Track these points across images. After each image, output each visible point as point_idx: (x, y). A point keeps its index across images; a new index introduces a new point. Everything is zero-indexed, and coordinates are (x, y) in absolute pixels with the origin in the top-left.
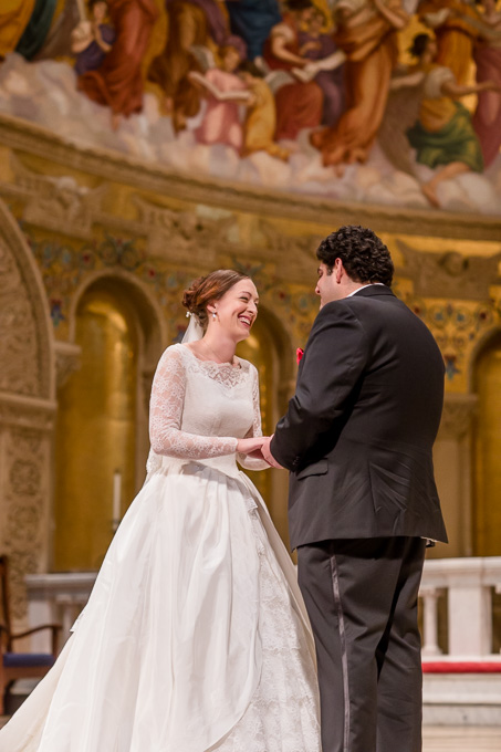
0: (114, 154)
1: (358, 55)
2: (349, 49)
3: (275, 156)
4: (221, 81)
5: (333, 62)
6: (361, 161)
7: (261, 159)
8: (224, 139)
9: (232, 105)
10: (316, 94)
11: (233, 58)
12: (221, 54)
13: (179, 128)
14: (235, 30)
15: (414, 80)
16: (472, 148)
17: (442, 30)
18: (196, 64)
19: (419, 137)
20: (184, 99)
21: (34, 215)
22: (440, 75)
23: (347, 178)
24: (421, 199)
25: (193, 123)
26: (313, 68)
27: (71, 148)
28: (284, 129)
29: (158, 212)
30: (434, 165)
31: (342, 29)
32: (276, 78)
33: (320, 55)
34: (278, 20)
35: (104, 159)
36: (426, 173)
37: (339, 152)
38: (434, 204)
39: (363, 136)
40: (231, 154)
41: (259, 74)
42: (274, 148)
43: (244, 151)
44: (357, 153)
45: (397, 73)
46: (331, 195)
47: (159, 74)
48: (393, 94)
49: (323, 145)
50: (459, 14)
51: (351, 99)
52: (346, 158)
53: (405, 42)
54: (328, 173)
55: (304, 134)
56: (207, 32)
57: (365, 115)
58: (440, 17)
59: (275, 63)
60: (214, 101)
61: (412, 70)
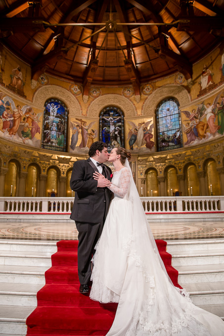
1: (16, 119)
2: (14, 117)
3: (2, 131)
5: (12, 119)
6: (14, 135)
10: (9, 123)
15: (23, 124)
16: (30, 135)
17: (28, 118)
19: (23, 133)
22: (27, 124)
23: (12, 137)
26: (9, 119)
28: (4, 128)
30: (25, 137)
31: (14, 114)
32: (4, 119)
33: (10, 118)
34: (5, 111)
36: (23, 138)
38: (24, 143)
39: (15, 131)
44: (14, 133)
45: (21, 122)
46: (9, 139)
48: (20, 125)
49: (9, 131)
50: (30, 116)
51: (14, 125)
52: (12, 134)
53: (22, 118)
54: (10, 135)
55: (7, 129)
57: (16, 128)
58: (28, 115)
59: (4, 117)
61: (23, 122)
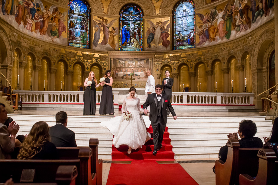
0: (18, 29)
1: (45, 19)
2: (44, 18)
3: (35, 32)
4: (29, 20)
5: (42, 20)
6: (45, 34)
7: (33, 32)
8: (29, 29)
9: (30, 24)
10: (40, 24)
11: (31, 17)
12: (29, 17)
13: (25, 27)
14: (31, 13)
15: (51, 24)
16: (58, 34)
17: (55, 17)
18: (27, 18)
19: (52, 32)
20: (26, 23)
21: (12, 38)
22: (54, 24)
23: (43, 36)
24: (52, 41)
25: (26, 26)
26: (40, 20)
27: (15, 29)
28: (36, 29)
29: (23, 39)
30: (53, 36)
31: (43, 15)
32: (35, 21)
33: (41, 19)
34: (36, 12)
35: (18, 31)
36: (52, 37)
37: (42, 33)
38: (53, 42)
39: (45, 31)
40: (30, 31)
41: (33, 20)
42: (35, 31)
43: (32, 31)
44: (44, 33)
45: (49, 23)
46: (41, 39)
47: (23, 19)
48: (49, 25)
49: (40, 31)
50: (57, 15)
51: (44, 25)
52: (43, 33)
53: (50, 18)
54: (41, 35)
55: (38, 29)
56: (28, 13)
57: (45, 28)
58: (55, 15)
59: (36, 19)
60: (29, 23)
61: (51, 22)
